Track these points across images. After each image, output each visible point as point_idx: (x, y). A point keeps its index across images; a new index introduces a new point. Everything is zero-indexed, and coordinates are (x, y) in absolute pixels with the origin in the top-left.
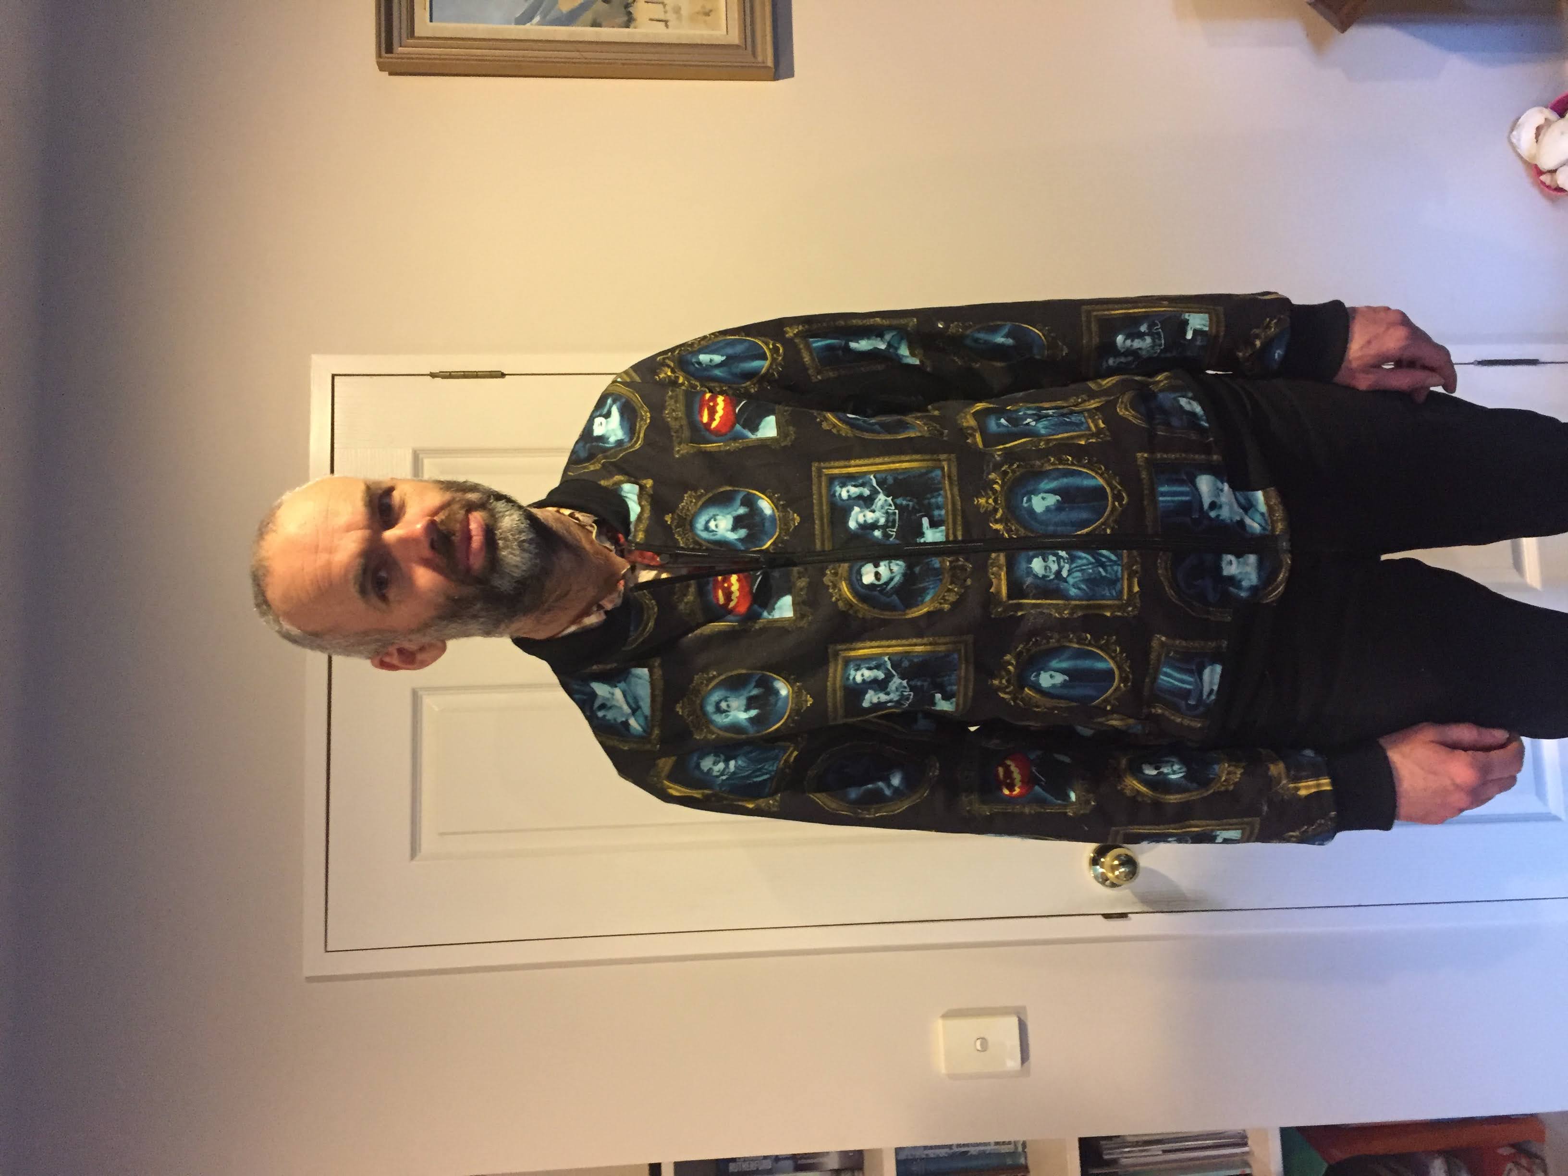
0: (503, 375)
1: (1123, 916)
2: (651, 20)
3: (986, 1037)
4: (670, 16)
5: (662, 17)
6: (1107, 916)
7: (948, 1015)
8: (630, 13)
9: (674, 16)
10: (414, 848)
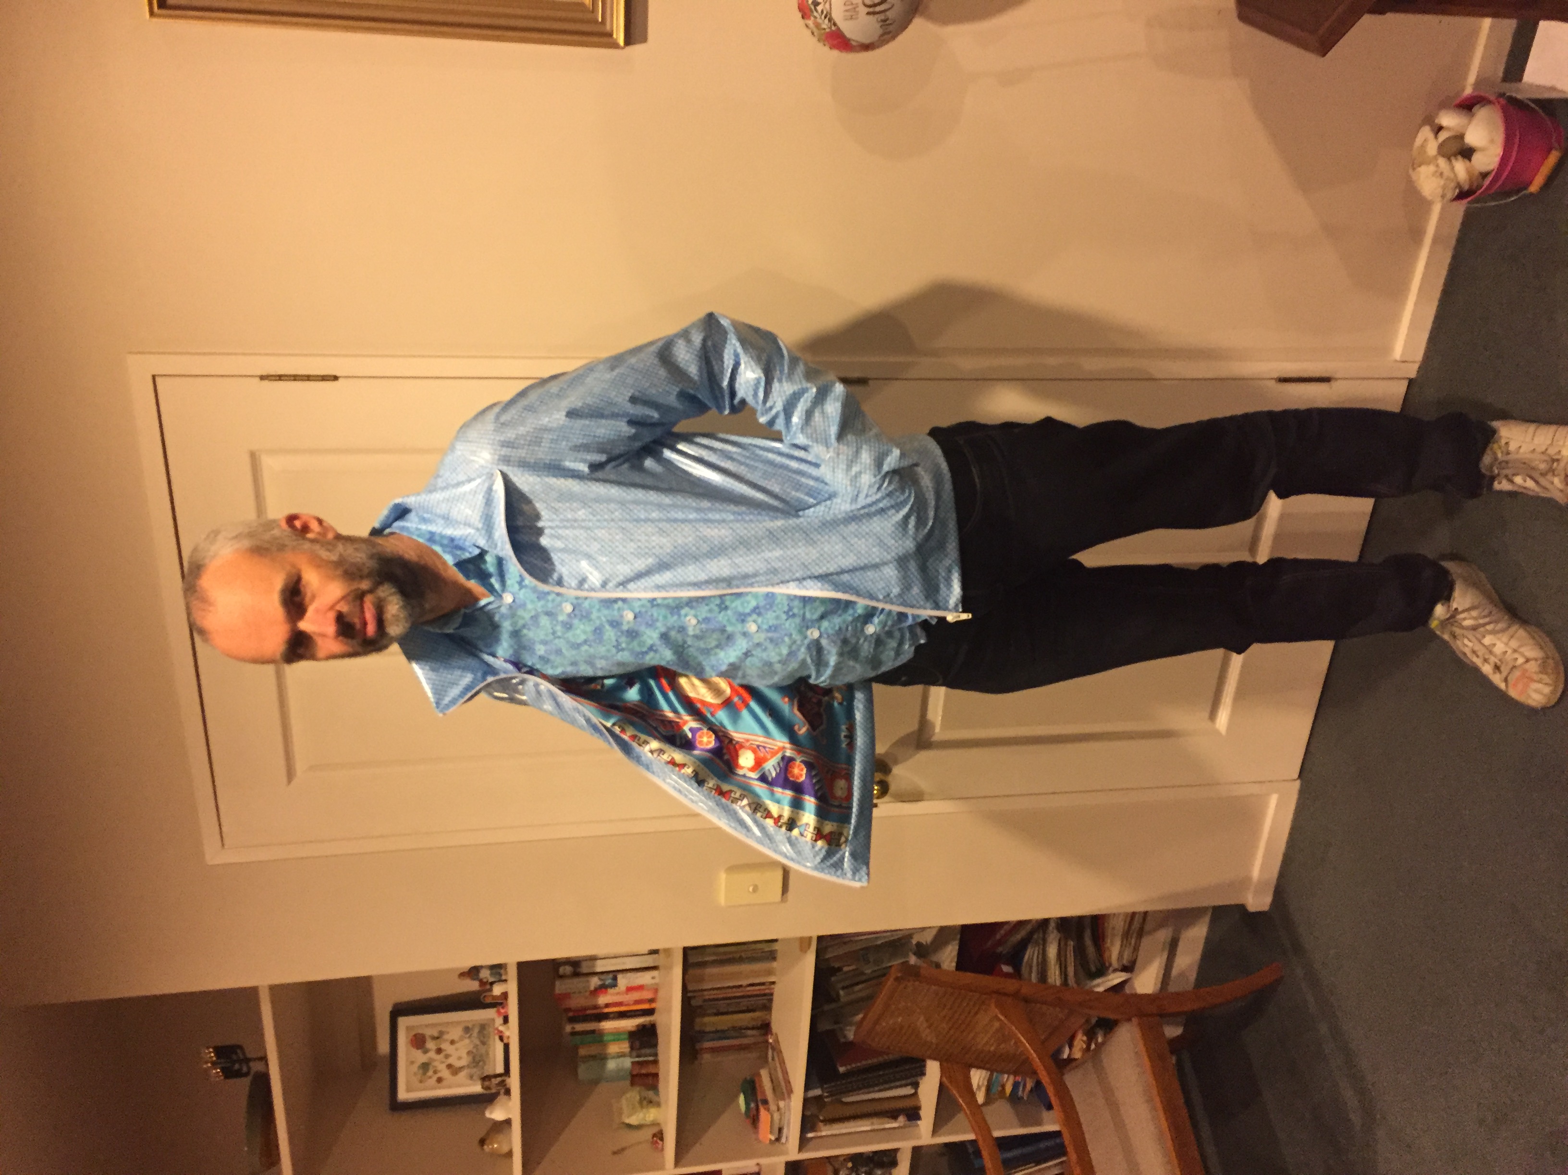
0: (336, 378)
1: (874, 806)
3: (758, 885)
7: (732, 869)
10: (290, 774)
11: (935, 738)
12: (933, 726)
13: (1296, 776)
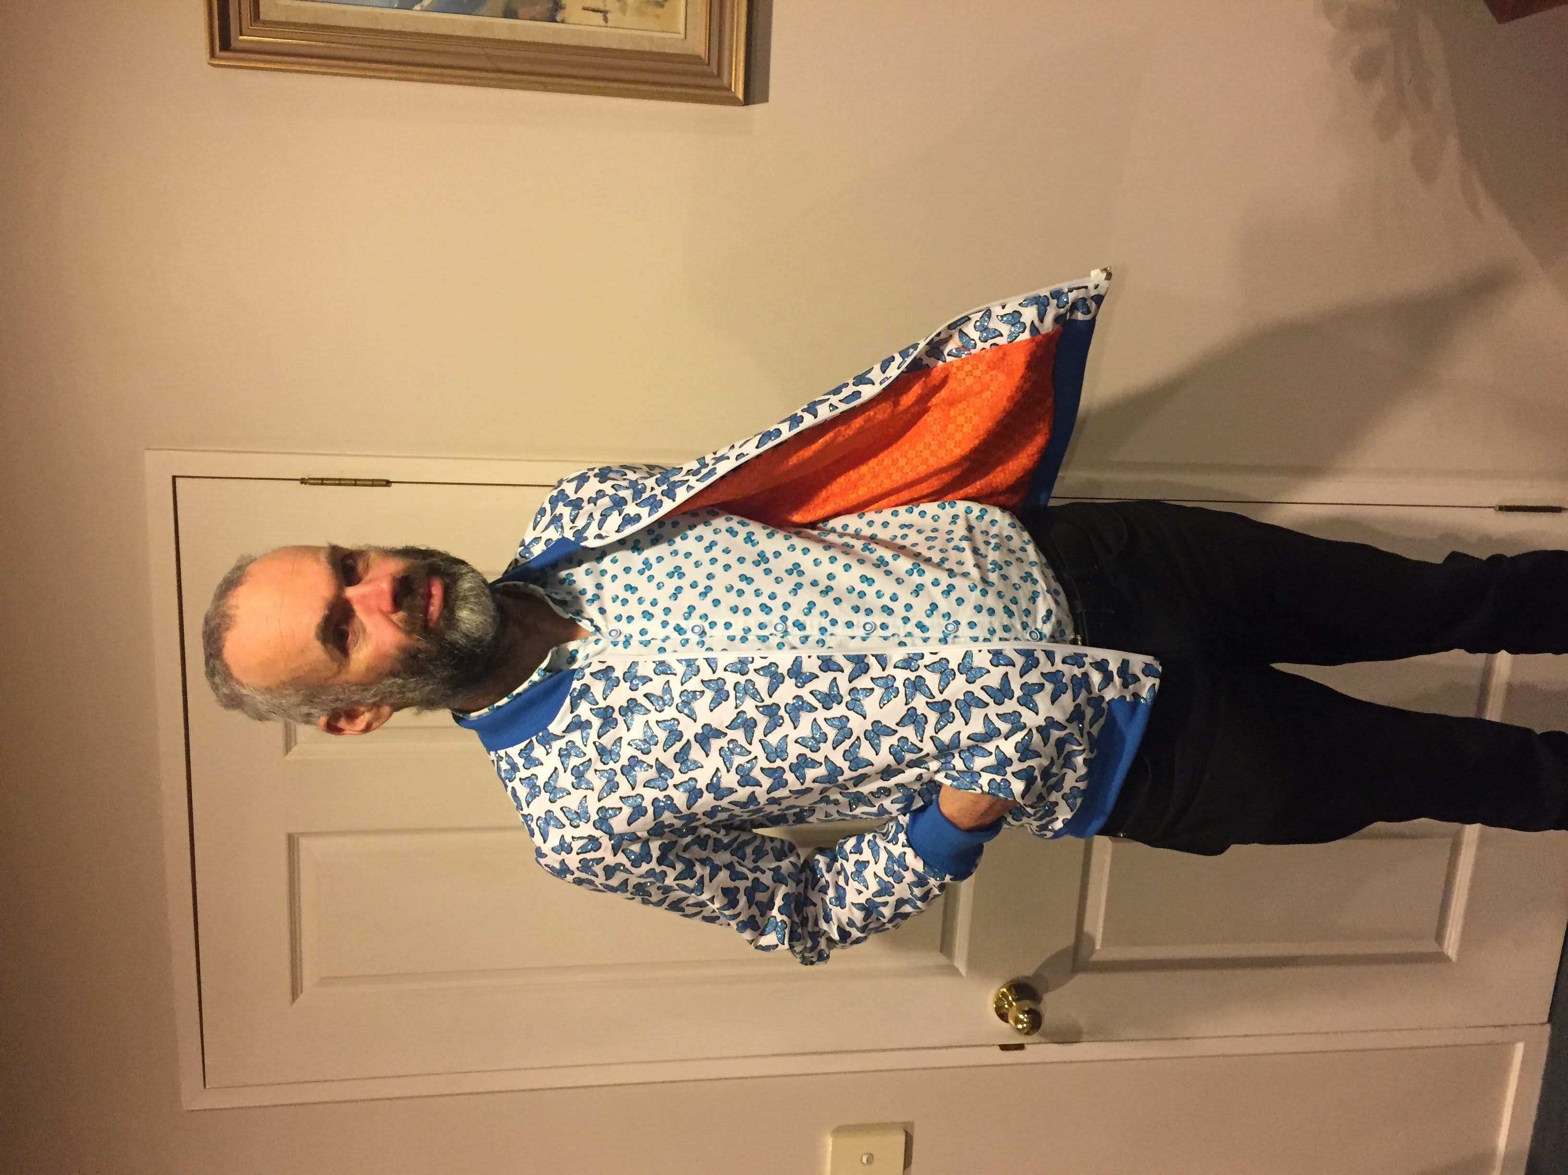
0: (388, 483)
1: (1020, 1047)
2: (585, 9)
3: (873, 1153)
4: (611, 5)
5: (601, 6)
6: (1004, 1048)
7: (840, 1131)
9: (618, 5)
10: (295, 992)
11: (1095, 958)
12: (1092, 941)
13: (1546, 1019)
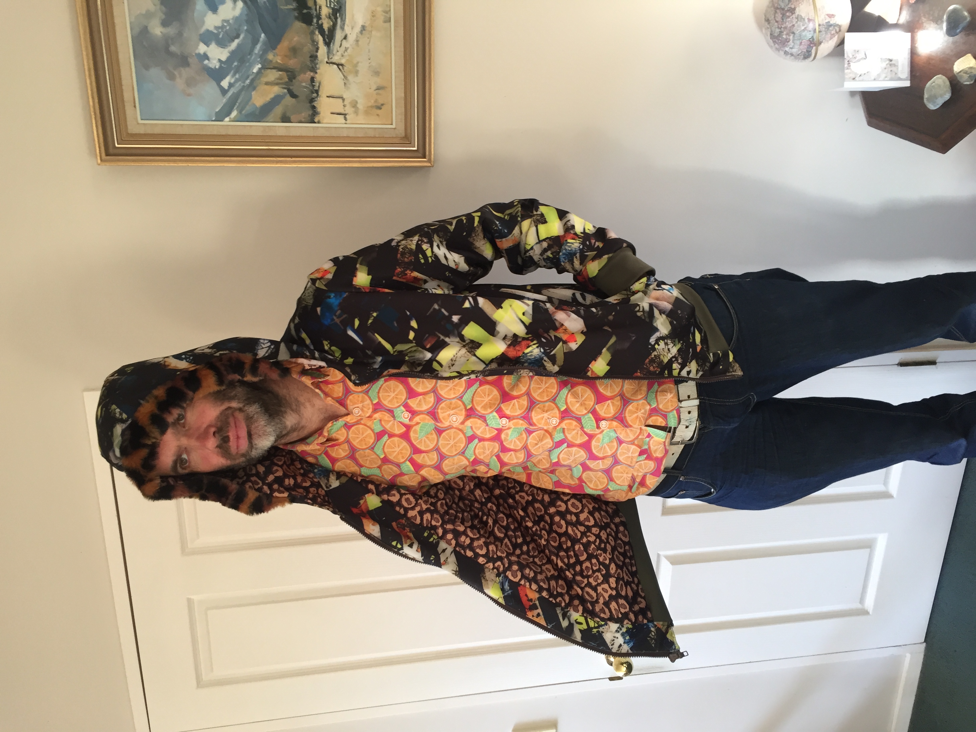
1: (621, 678)
2: (332, 113)
4: (349, 110)
5: (342, 111)
6: (611, 679)
8: (314, 107)
9: (353, 109)
13: (923, 641)
